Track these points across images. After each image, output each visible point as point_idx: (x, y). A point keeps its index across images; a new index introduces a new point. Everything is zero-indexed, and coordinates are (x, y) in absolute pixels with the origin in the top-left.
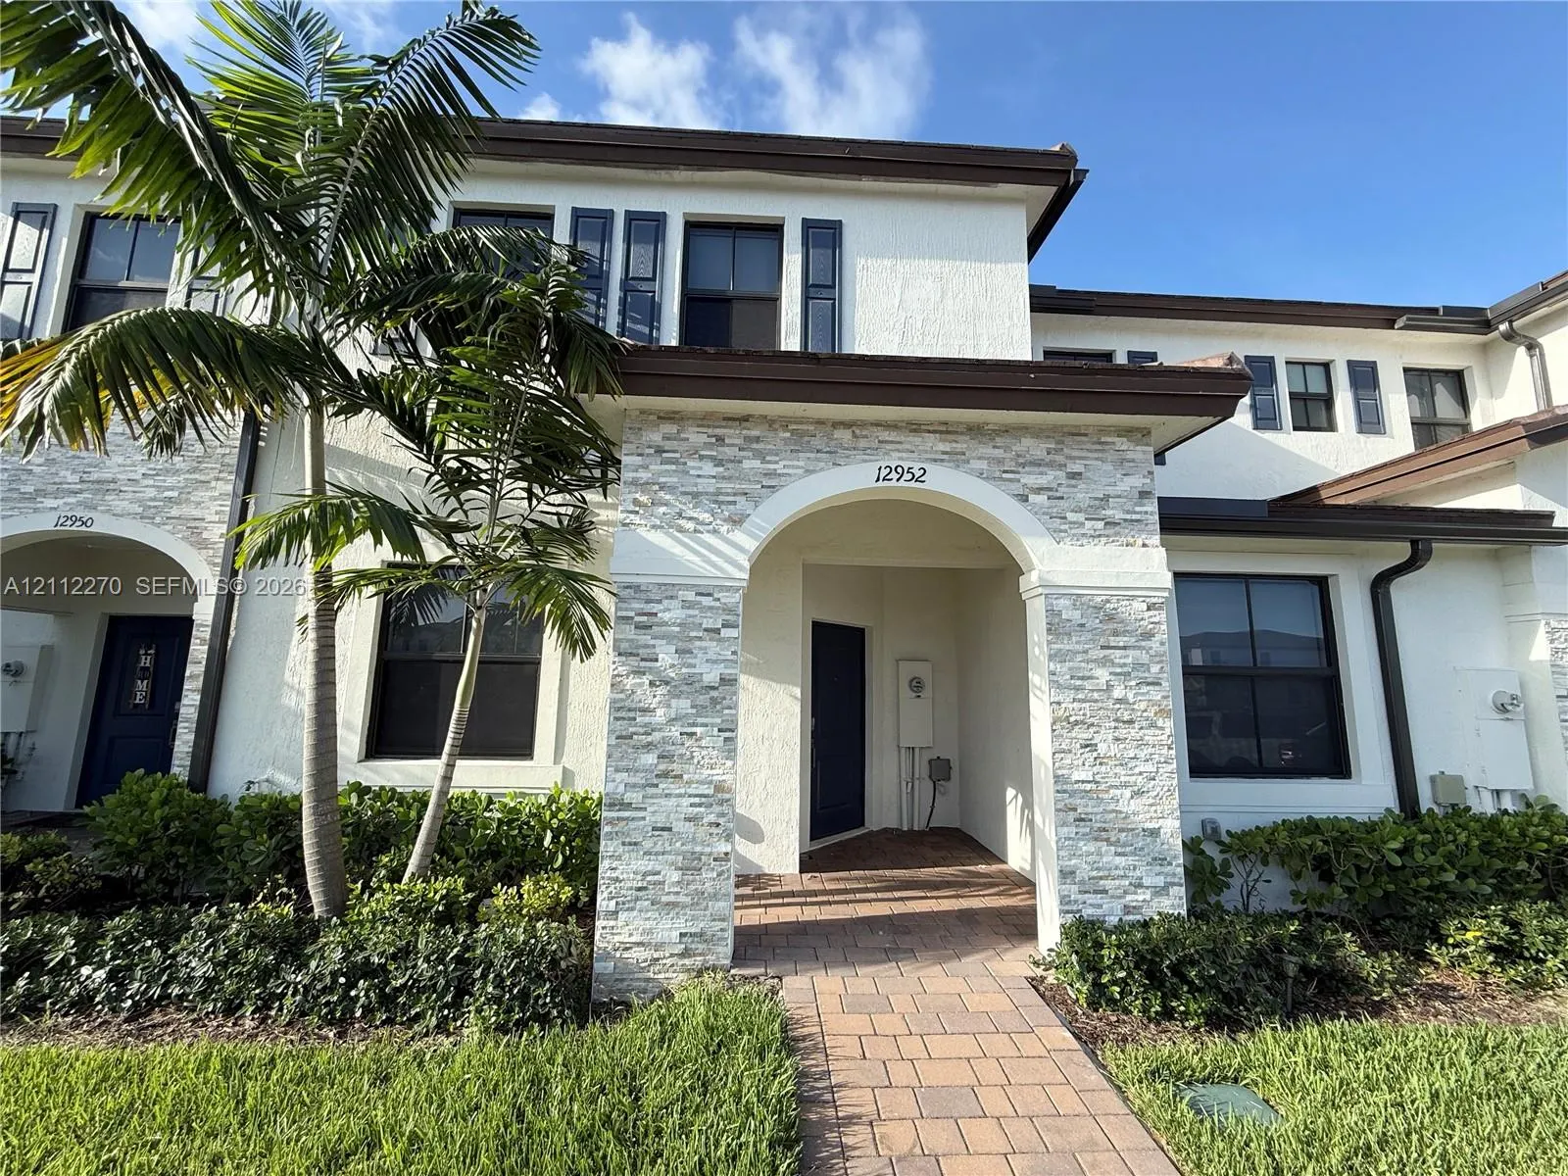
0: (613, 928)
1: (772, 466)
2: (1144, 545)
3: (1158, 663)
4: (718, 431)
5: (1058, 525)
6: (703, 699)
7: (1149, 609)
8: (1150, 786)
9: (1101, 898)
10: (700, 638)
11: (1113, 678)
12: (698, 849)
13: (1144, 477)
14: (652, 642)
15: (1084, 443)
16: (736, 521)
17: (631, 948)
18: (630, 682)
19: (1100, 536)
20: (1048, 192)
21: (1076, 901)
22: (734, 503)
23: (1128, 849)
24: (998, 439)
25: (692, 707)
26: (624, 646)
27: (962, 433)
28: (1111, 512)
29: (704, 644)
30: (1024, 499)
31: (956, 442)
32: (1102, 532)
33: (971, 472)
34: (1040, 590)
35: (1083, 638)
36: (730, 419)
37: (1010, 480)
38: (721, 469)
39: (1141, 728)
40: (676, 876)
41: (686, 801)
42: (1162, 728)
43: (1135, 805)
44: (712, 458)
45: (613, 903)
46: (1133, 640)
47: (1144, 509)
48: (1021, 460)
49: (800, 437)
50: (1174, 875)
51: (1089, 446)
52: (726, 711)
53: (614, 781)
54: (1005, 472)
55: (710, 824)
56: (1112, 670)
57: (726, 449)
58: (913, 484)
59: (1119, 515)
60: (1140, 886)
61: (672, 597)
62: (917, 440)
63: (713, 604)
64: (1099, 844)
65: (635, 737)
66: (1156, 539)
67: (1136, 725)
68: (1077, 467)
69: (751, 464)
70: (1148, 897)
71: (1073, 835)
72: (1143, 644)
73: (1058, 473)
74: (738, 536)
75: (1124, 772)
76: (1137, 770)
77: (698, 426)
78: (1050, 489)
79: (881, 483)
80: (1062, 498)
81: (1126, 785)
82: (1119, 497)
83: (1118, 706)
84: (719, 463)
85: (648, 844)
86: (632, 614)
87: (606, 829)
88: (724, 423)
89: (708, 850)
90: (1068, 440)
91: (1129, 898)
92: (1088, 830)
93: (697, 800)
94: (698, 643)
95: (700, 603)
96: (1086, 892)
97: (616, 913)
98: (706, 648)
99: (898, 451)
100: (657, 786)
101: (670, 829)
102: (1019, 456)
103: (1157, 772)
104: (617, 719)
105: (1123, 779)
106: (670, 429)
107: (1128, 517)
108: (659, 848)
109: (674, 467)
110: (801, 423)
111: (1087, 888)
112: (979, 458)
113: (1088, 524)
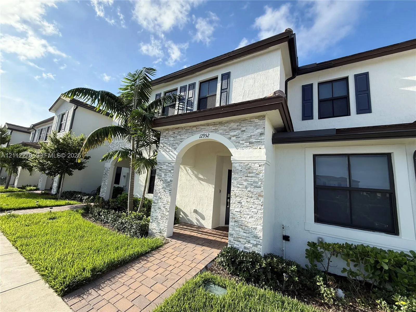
1: (181, 137)
2: (260, 148)
4: (174, 131)
5: (238, 145)
6: (167, 184)
7: (260, 166)
10: (168, 172)
11: (248, 185)
12: (164, 213)
13: (262, 129)
14: (161, 173)
15: (246, 122)
16: (175, 149)
17: (153, 229)
19: (248, 147)
21: (232, 242)
22: (175, 145)
23: (247, 232)
24: (225, 125)
26: (157, 173)
27: (218, 124)
28: (252, 140)
30: (230, 138)
33: (219, 133)
35: (241, 174)
36: (176, 128)
37: (227, 134)
38: (174, 139)
39: (254, 199)
40: (160, 217)
42: (260, 200)
43: (250, 220)
45: (152, 220)
46: (254, 175)
47: (261, 138)
49: (187, 130)
50: (259, 242)
51: (248, 123)
52: (170, 187)
53: (154, 198)
54: (226, 132)
55: (166, 209)
56: (248, 183)
57: (175, 135)
58: (206, 138)
59: (254, 140)
61: (164, 164)
62: (208, 127)
64: (240, 229)
66: (264, 146)
68: (244, 129)
71: (234, 225)
72: (257, 176)
73: (239, 131)
74: (175, 152)
75: (248, 211)
76: (252, 211)
77: (171, 131)
78: (236, 135)
79: (200, 138)
82: (254, 135)
83: (248, 193)
84: (174, 137)
85: (157, 211)
86: (159, 167)
90: (242, 122)
91: (246, 245)
93: (164, 204)
95: (168, 165)
96: (235, 241)
98: (169, 174)
99: (204, 130)
101: (160, 208)
102: (230, 128)
105: (248, 213)
106: (167, 132)
107: (256, 141)
108: (159, 212)
109: (167, 139)
110: (187, 127)
111: (235, 239)
112: (221, 130)
113: (245, 144)
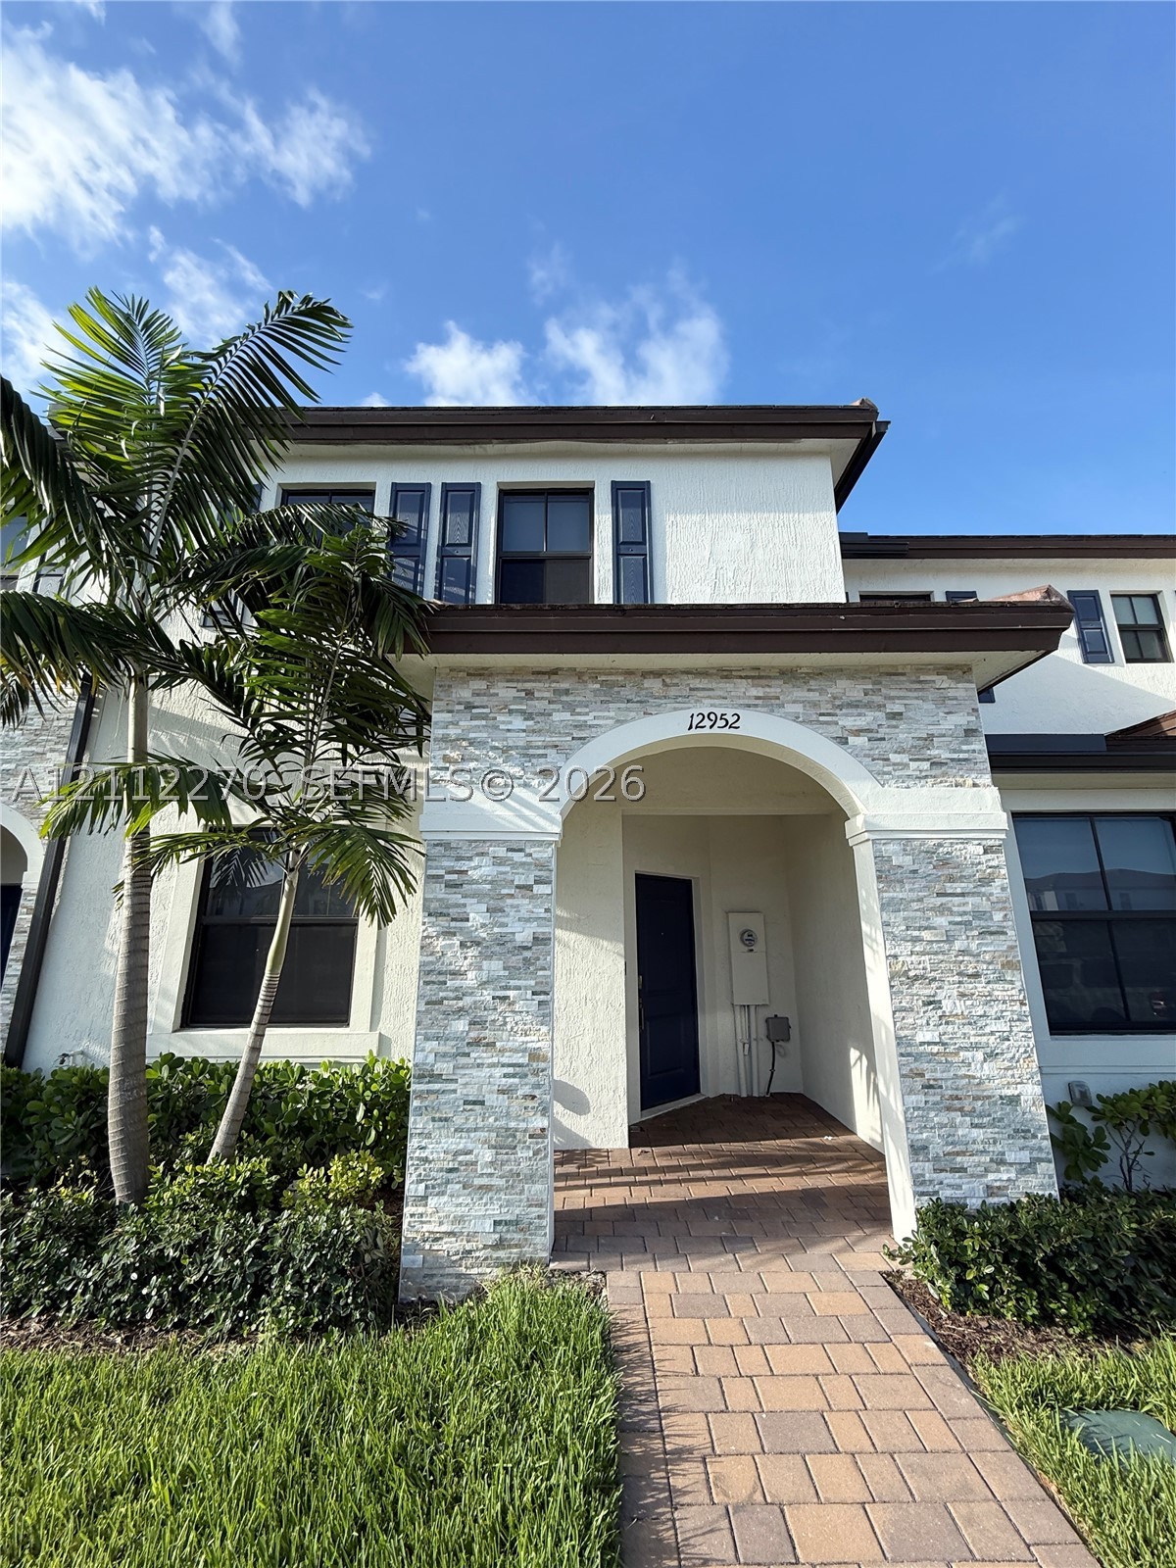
0: (422, 1215)
1: (582, 718)
2: (975, 785)
3: (1001, 910)
4: (528, 685)
5: (881, 767)
6: (515, 960)
7: (986, 852)
8: (1004, 1047)
9: (960, 1177)
10: (512, 896)
11: (953, 927)
12: (512, 1124)
13: (968, 714)
14: (462, 901)
15: (902, 682)
17: (441, 1238)
18: (440, 944)
19: (926, 777)
20: (852, 444)
21: (931, 1181)
22: (545, 756)
23: (985, 1120)
24: (812, 682)
25: (505, 969)
26: (434, 905)
27: (775, 678)
28: (937, 752)
29: (515, 902)
30: (843, 741)
31: (769, 686)
32: (928, 773)
33: (786, 716)
34: (866, 836)
35: (916, 886)
36: (539, 673)
37: (828, 723)
38: (531, 723)
39: (989, 983)
40: (488, 1155)
41: (498, 1072)
42: (1012, 982)
43: (989, 1069)
44: (522, 712)
45: (423, 1185)
46: (971, 886)
47: (972, 747)
48: (838, 703)
49: (610, 687)
50: (1040, 1149)
51: (908, 685)
52: (540, 973)
53: (423, 1050)
54: (822, 715)
55: (525, 1097)
56: (951, 918)
57: (536, 703)
58: (726, 730)
59: (945, 755)
60: (1002, 1162)
61: (482, 854)
62: (728, 686)
63: (524, 859)
64: (953, 1114)
65: (445, 1002)
66: (987, 778)
67: (983, 979)
68: (897, 708)
69: (561, 717)
70: (1013, 1176)
71: (922, 1105)
72: (983, 889)
73: (877, 714)
75: (973, 1032)
76: (988, 1030)
77: (508, 681)
79: (694, 731)
80: (884, 739)
81: (976, 1047)
82: (944, 736)
83: (961, 958)
84: (528, 716)
85: (459, 1120)
86: (442, 872)
87: (415, 1103)
88: (533, 678)
89: (523, 1125)
90: (885, 680)
91: (991, 1177)
92: (938, 1098)
93: (511, 1070)
94: (509, 901)
95: (511, 859)
96: (942, 1171)
97: (425, 1198)
98: (518, 906)
99: (710, 697)
100: (468, 1055)
101: (482, 1103)
102: (835, 698)
103: (1011, 1031)
104: (427, 983)
105: (972, 1040)
106: (479, 685)
107: (955, 756)
108: (471, 1124)
109: (484, 722)
110: (611, 674)
111: (942, 1165)
112: (794, 702)
113: (913, 765)
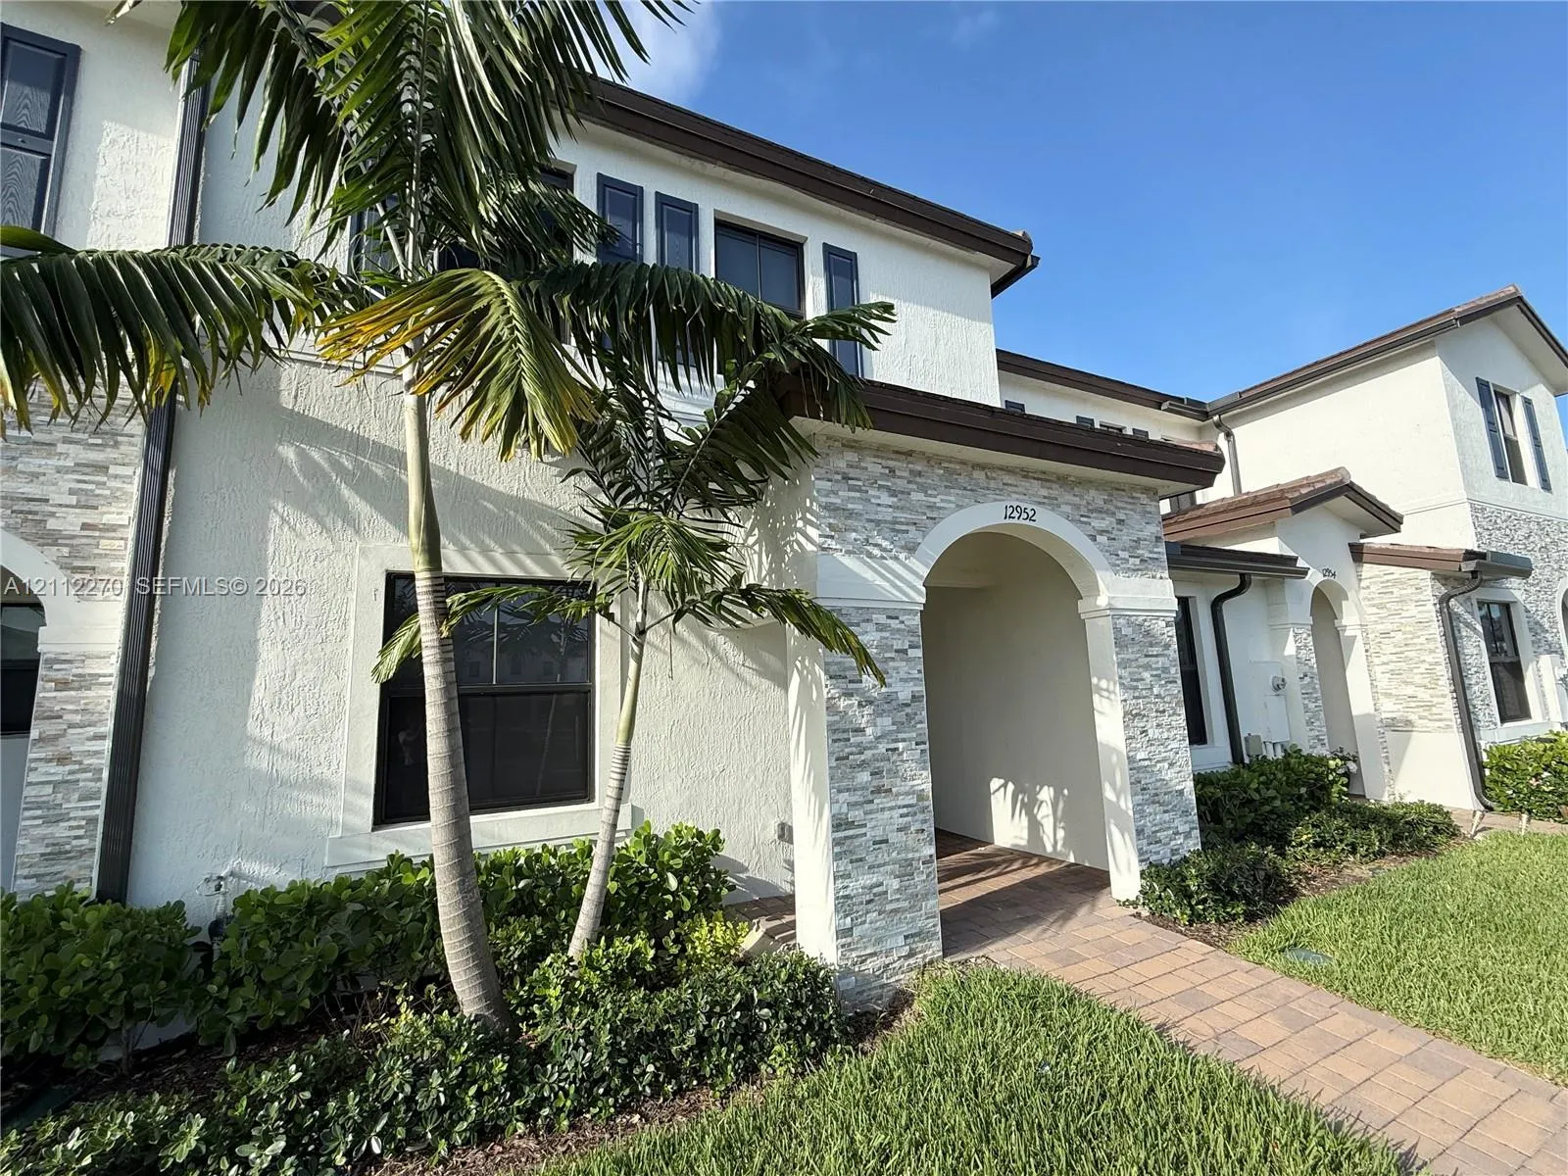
0: (849, 944)
1: (932, 500)
2: (1161, 578)
4: (891, 463)
5: (1115, 561)
6: (901, 716)
7: (1167, 626)
8: (1177, 758)
9: (1159, 846)
10: (893, 659)
11: (1152, 679)
12: (910, 856)
13: (1157, 525)
15: (1124, 497)
16: (911, 549)
17: (866, 960)
18: (843, 703)
19: (1138, 570)
21: (1148, 852)
22: (907, 532)
23: (1169, 807)
24: (1076, 489)
25: (893, 724)
26: (833, 669)
27: (1054, 482)
28: (1142, 552)
29: (896, 664)
30: (1094, 538)
31: (1051, 489)
32: (1139, 567)
33: (1062, 514)
34: (1108, 612)
35: (1134, 650)
36: (897, 452)
37: (1086, 523)
38: (895, 499)
39: (1169, 716)
40: (895, 884)
41: (896, 813)
42: (1179, 715)
43: (1170, 774)
44: (888, 489)
45: (849, 919)
46: (1161, 649)
47: (1159, 550)
48: (1090, 507)
49: (953, 474)
50: (1193, 821)
51: (1126, 499)
52: (919, 726)
53: (837, 802)
54: (1082, 516)
55: (917, 831)
56: (1152, 673)
57: (897, 480)
58: (1027, 522)
59: (1146, 554)
60: (1177, 833)
61: (868, 621)
62: (1025, 484)
63: (899, 626)
64: (1155, 806)
65: (851, 757)
66: (1166, 574)
67: (1167, 714)
68: (1121, 515)
69: (917, 496)
70: (1182, 841)
71: (1141, 802)
72: (1165, 652)
73: (1112, 519)
74: (913, 563)
75: (1163, 750)
76: (1169, 748)
77: (875, 457)
78: (1108, 532)
79: (1008, 521)
80: (1115, 539)
81: (1164, 760)
82: (1145, 540)
83: (1157, 700)
84: (893, 493)
85: (870, 859)
87: (835, 850)
88: (894, 456)
89: (917, 855)
90: (1115, 493)
92: (1148, 796)
93: (905, 810)
94: (892, 664)
95: (890, 626)
96: (1151, 844)
97: (851, 929)
98: (898, 668)
99: (1016, 493)
100: (872, 802)
101: (886, 841)
102: (1088, 503)
103: (1180, 747)
104: (834, 741)
105: (1163, 755)
106: (851, 456)
107: (1151, 556)
108: (880, 861)
109: (858, 495)
110: (950, 462)
111: (1151, 840)
112: (1066, 504)
113: (1132, 560)
